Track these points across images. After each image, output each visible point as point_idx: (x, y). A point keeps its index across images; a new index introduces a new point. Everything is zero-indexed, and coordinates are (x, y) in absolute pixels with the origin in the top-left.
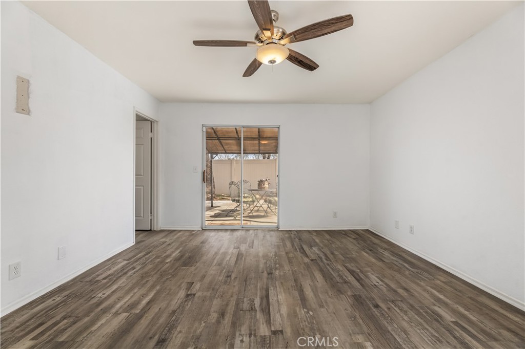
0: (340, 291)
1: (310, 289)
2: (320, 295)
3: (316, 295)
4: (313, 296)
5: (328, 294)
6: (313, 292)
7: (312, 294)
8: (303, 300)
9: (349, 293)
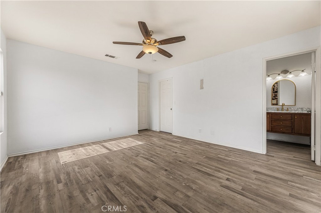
0: (120, 176)
1: (137, 171)
2: (130, 170)
3: (132, 169)
4: (133, 168)
5: (127, 172)
6: (134, 170)
7: (134, 169)
8: (136, 166)
9: (115, 177)
